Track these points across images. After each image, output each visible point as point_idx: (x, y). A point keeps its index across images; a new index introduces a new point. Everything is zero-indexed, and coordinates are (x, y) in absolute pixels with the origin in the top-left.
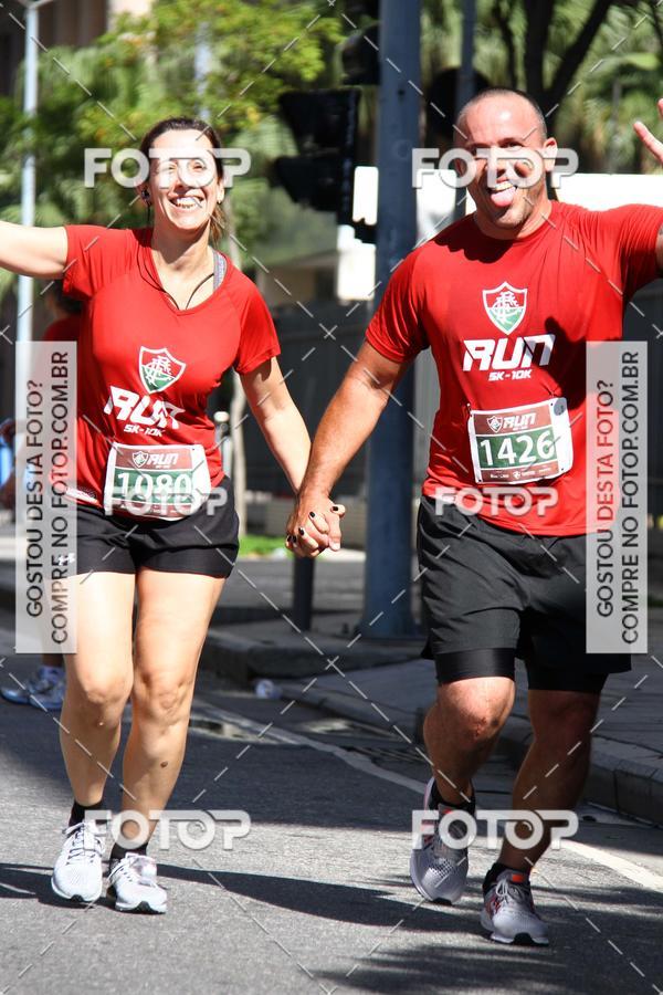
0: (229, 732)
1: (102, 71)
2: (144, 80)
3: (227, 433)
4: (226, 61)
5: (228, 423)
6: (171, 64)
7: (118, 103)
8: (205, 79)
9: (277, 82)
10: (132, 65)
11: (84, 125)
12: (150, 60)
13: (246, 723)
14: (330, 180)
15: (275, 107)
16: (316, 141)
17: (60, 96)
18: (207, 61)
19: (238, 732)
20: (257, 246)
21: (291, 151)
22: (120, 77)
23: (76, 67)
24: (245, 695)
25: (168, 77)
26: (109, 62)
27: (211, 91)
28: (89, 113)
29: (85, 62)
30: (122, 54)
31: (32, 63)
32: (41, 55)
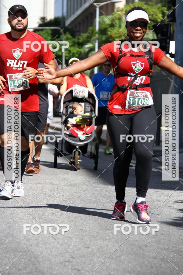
1: (113, 20)
2: (123, 22)
7: (117, 28)
10: (120, 19)
11: (109, 33)
12: (124, 18)
14: (164, 44)
16: (161, 35)
17: (104, 26)
22: (117, 22)
23: (107, 20)
26: (115, 18)
28: (110, 30)
29: (109, 18)
30: (117, 17)
31: (97, 19)
32: (99, 17)
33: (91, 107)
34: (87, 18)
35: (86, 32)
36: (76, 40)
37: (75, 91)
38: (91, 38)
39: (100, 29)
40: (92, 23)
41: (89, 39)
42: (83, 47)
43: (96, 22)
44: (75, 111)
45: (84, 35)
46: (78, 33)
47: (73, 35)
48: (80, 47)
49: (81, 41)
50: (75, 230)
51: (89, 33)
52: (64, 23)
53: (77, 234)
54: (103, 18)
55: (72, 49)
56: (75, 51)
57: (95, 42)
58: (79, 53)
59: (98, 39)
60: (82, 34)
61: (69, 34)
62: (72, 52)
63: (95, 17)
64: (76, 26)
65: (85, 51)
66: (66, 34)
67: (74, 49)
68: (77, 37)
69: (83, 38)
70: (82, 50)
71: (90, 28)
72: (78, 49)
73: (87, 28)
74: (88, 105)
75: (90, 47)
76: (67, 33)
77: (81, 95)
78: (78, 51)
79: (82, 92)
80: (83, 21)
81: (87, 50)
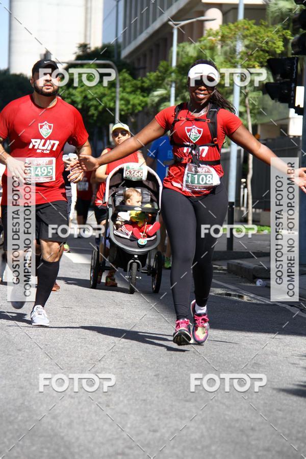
0: (246, 298)
2: (217, 54)
3: (246, 187)
4: (247, 47)
5: (246, 182)
6: (227, 48)
8: (239, 53)
9: (267, 54)
10: (212, 49)
12: (219, 47)
13: (252, 295)
14: (286, 91)
15: (266, 64)
17: (185, 60)
18: (240, 47)
19: (249, 299)
20: (258, 117)
21: (272, 81)
22: (207, 53)
23: (191, 50)
24: (252, 285)
25: (225, 53)
26: (203, 47)
27: (241, 58)
29: (195, 48)
30: (208, 45)
31: (175, 49)
32: (178, 46)
33: (151, 196)
34: (158, 45)
35: (154, 69)
36: (139, 83)
37: (126, 170)
38: (163, 79)
39: (178, 66)
40: (166, 56)
41: (160, 82)
42: (151, 95)
43: (172, 52)
44: (129, 201)
45: (153, 75)
46: (141, 72)
47: (134, 76)
48: (146, 95)
49: (146, 85)
50: (134, 400)
51: (160, 72)
52: (119, 54)
53: (138, 407)
54: (184, 47)
55: (131, 97)
56: (137, 101)
57: (171, 86)
58: (143, 104)
59: (176, 83)
60: (148, 74)
61: (126, 72)
62: (131, 103)
63: (172, 45)
64: (139, 60)
65: (153, 101)
66: (121, 73)
67: (134, 98)
68: (140, 78)
69: (150, 80)
70: (148, 100)
71: (163, 63)
72: (141, 98)
73: (157, 64)
74: (147, 193)
75: (162, 95)
76: (124, 70)
77: (136, 176)
78: (142, 101)
79: (138, 172)
80: (151, 51)
81: (156, 99)
